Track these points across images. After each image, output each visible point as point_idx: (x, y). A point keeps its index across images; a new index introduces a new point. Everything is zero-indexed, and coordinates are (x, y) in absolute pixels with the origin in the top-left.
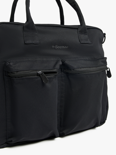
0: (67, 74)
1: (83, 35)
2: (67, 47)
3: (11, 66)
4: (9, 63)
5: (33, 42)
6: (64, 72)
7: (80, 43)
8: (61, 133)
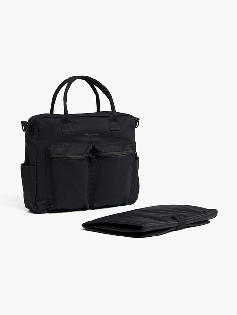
0: (97, 157)
1: (113, 123)
2: (98, 134)
3: (52, 150)
4: (50, 148)
5: (69, 132)
6: (94, 155)
7: (109, 130)
8: (92, 206)
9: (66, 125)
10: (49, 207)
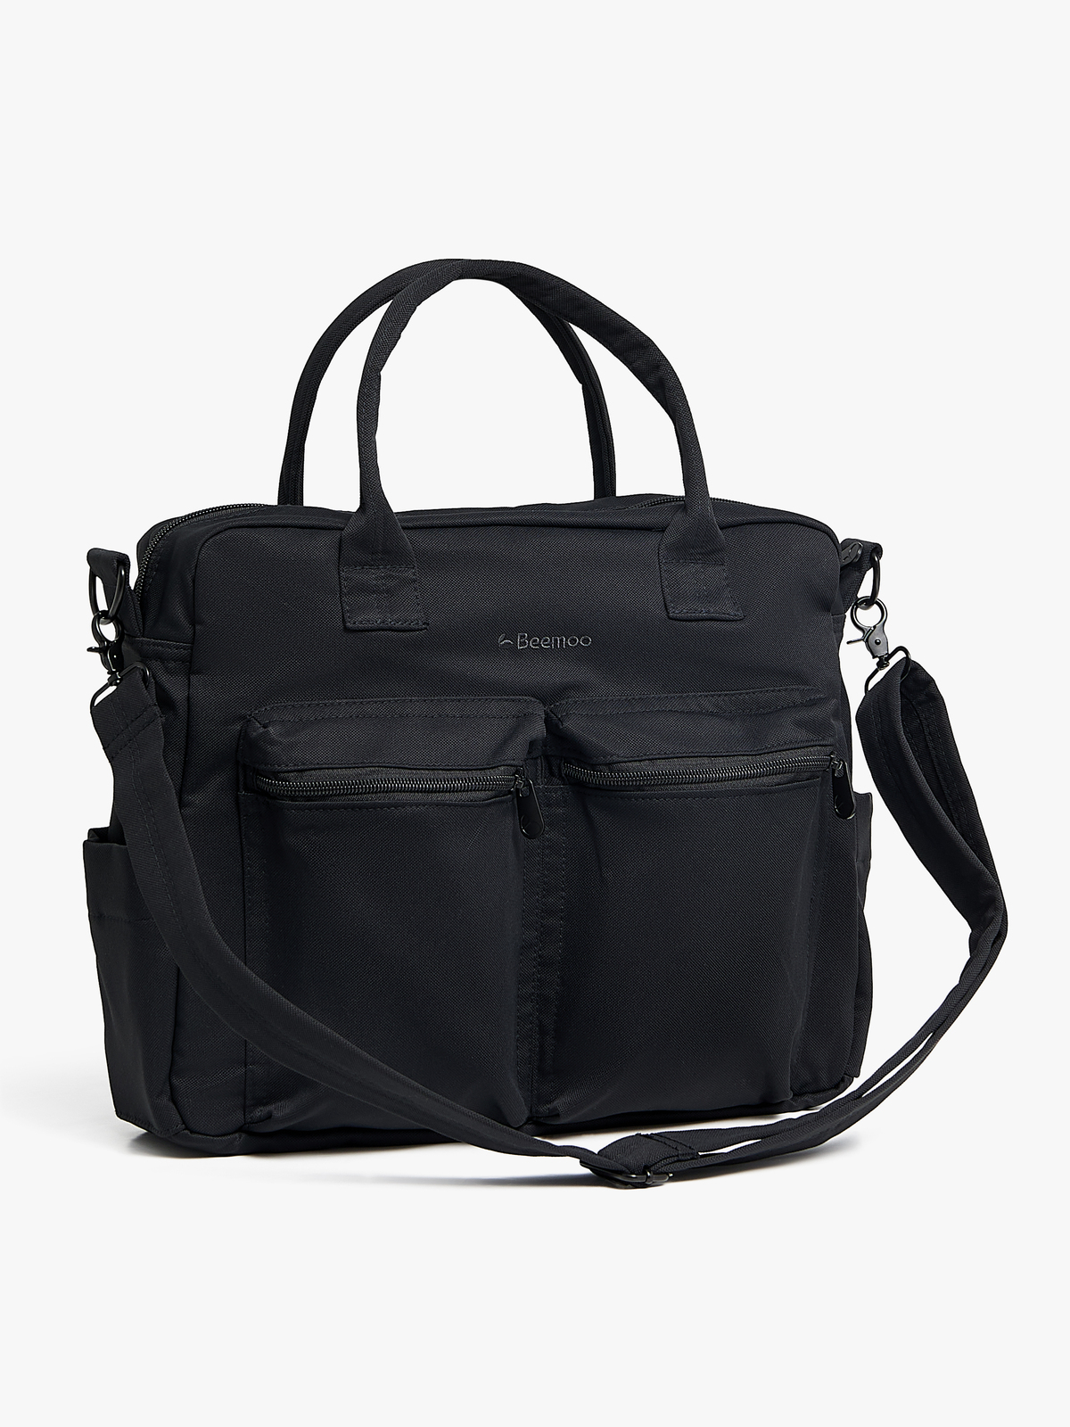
0: (580, 788)
1: (693, 568)
2: (586, 641)
3: (272, 742)
4: (265, 727)
5: (390, 622)
6: (560, 777)
7: (664, 614)
8: (544, 1109)
9: (372, 576)
10: (259, 1112)
